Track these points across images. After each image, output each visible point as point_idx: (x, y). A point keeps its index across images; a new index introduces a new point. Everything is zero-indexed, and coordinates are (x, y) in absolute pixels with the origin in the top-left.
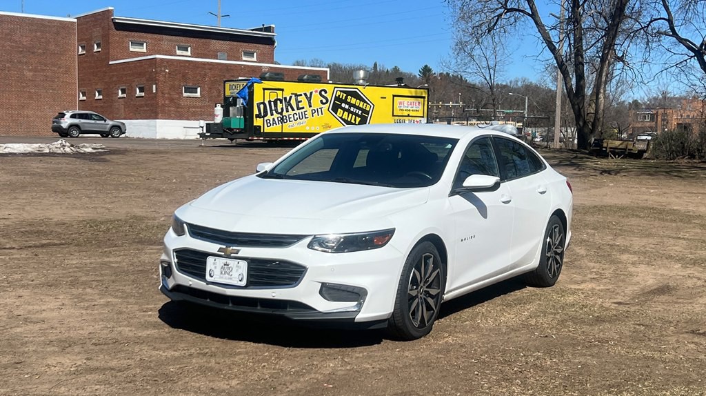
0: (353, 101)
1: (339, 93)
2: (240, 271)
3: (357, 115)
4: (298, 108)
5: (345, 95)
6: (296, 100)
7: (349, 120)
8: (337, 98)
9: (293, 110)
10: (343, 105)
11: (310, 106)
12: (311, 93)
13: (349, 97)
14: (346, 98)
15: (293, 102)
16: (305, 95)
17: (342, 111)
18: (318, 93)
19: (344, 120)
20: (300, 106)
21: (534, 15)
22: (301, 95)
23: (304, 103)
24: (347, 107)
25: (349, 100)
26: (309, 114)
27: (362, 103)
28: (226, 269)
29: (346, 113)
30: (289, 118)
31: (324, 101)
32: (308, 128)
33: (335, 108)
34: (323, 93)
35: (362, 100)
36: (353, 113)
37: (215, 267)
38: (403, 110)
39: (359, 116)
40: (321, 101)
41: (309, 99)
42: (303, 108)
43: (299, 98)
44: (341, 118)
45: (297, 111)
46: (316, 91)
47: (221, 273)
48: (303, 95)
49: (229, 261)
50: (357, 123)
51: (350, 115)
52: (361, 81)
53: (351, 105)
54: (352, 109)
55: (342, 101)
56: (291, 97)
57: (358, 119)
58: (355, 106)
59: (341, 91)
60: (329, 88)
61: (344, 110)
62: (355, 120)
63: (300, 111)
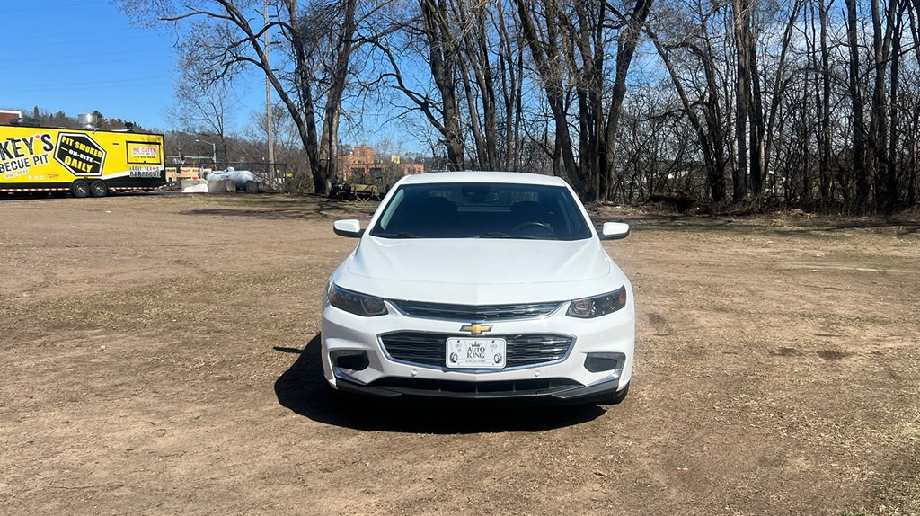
0: (82, 147)
1: (64, 139)
2: (496, 351)
3: (88, 162)
4: (17, 156)
5: (72, 141)
6: (14, 146)
7: (79, 168)
8: (63, 144)
9: (11, 157)
10: (71, 152)
11: (32, 153)
12: (32, 139)
13: (77, 143)
14: (74, 144)
15: (10, 149)
16: (24, 140)
17: (70, 159)
18: (40, 139)
19: (73, 168)
20: (19, 153)
21: (263, 65)
22: (19, 141)
23: (24, 149)
24: (75, 154)
25: (77, 147)
26: (31, 161)
27: (92, 150)
28: (475, 351)
29: (75, 160)
30: (7, 167)
31: (48, 147)
32: (30, 177)
33: (62, 155)
34: (46, 138)
35: (92, 146)
36: (83, 161)
37: (460, 350)
38: (137, 157)
39: (90, 164)
40: (45, 148)
41: (30, 145)
42: (23, 155)
43: (17, 144)
44: (70, 166)
45: (15, 159)
46: (38, 137)
47: (468, 356)
48: (22, 141)
49: (479, 341)
50: (88, 171)
51: (80, 162)
52: (89, 126)
53: (80, 152)
54: (82, 156)
55: (69, 147)
56: (7, 143)
57: (90, 167)
58: (84, 153)
59: (67, 137)
60: (53, 133)
61: (73, 157)
62: (86, 168)
63: (20, 159)
